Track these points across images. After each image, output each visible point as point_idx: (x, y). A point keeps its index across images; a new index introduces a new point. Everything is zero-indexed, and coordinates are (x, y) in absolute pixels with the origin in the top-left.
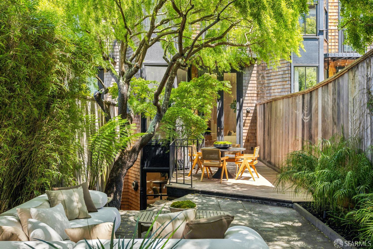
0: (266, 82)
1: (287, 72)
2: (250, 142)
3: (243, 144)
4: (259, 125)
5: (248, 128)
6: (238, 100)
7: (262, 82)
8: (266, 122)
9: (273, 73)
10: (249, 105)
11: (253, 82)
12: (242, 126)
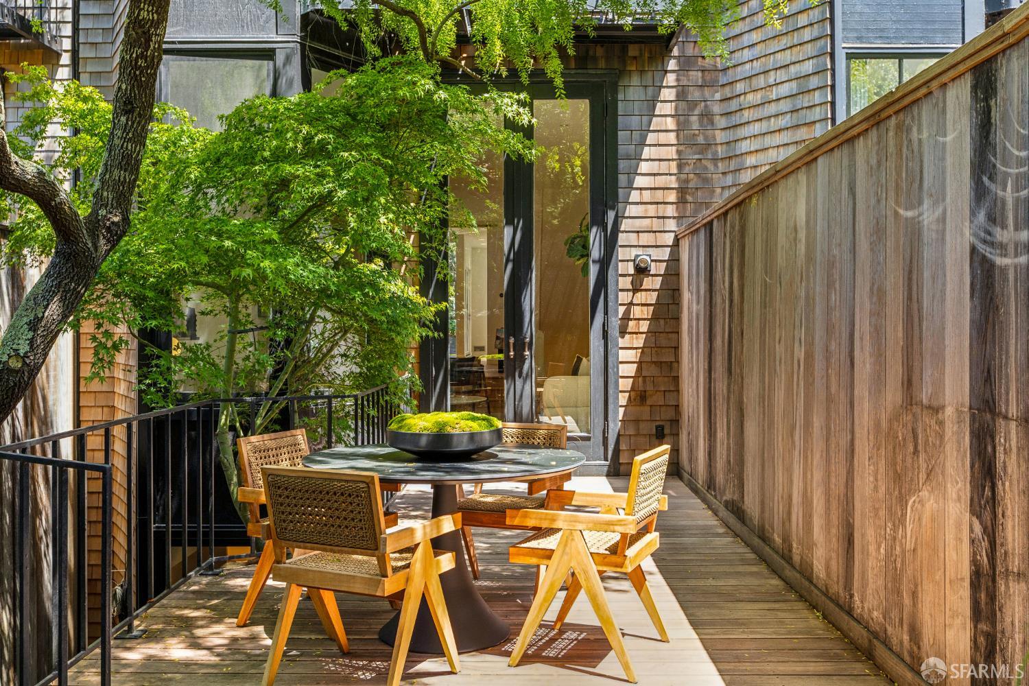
0: (720, 137)
1: (814, 82)
2: (649, 402)
3: (621, 410)
4: (690, 326)
5: (639, 341)
6: (598, 219)
7: (701, 140)
8: (718, 309)
9: (750, 97)
10: (645, 239)
11: (663, 138)
12: (614, 331)
